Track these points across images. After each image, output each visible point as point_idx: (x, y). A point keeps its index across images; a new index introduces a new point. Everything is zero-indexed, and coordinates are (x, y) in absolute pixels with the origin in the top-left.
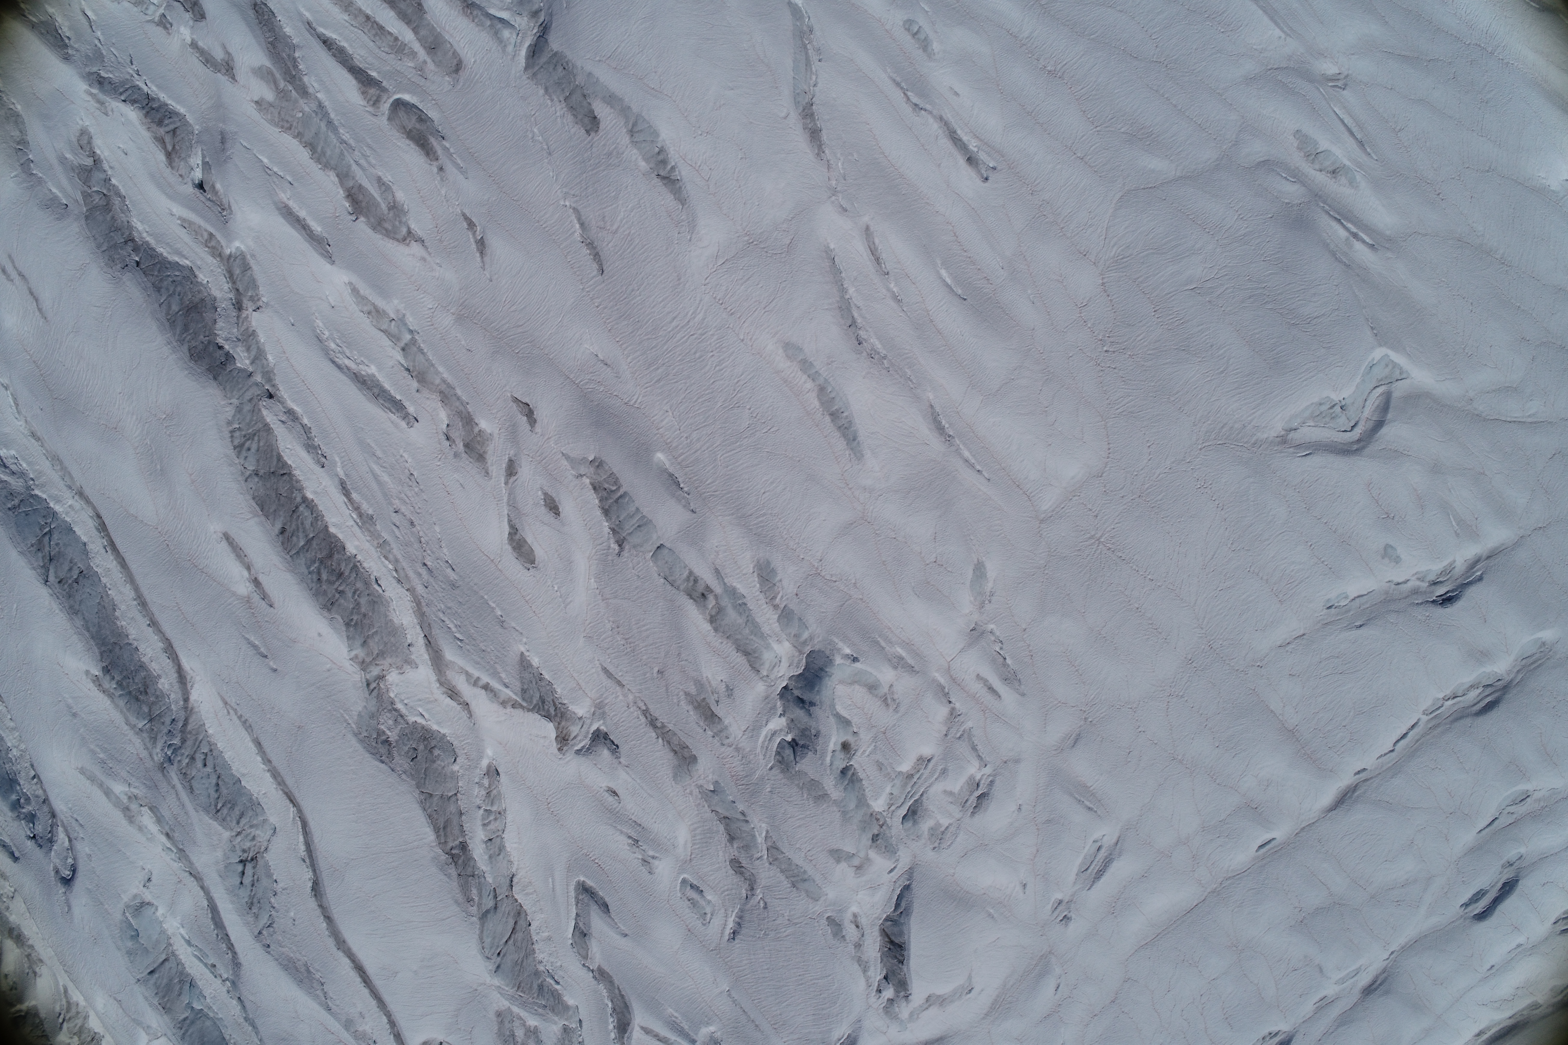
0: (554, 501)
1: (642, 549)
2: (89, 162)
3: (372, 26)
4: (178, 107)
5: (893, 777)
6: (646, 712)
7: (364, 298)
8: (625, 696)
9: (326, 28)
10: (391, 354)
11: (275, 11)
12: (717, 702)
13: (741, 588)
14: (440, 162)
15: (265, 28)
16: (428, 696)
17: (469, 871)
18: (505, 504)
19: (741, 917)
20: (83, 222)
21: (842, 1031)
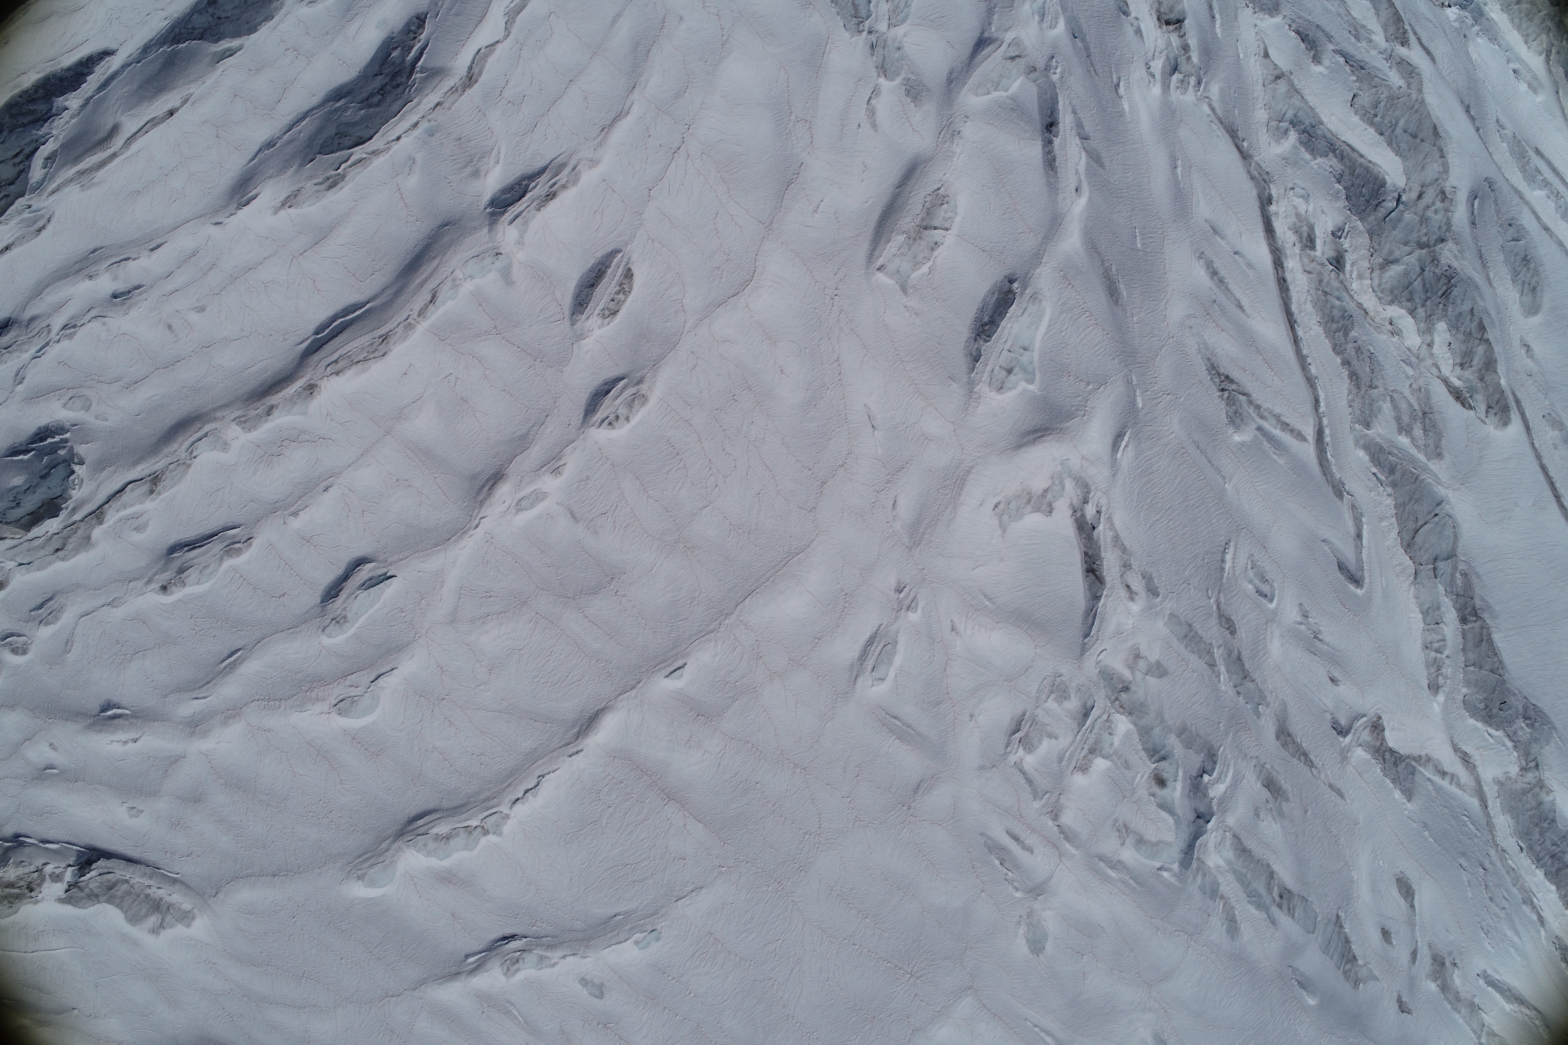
0: (1385, 940)
1: (1324, 922)
5: (1114, 757)
6: (1311, 765)
8: (1327, 776)
10: (1492, 1018)
12: (1268, 802)
13: (1253, 910)
16: (1485, 753)
17: (1461, 600)
18: (1418, 926)
19: (1223, 569)
21: (1126, 456)
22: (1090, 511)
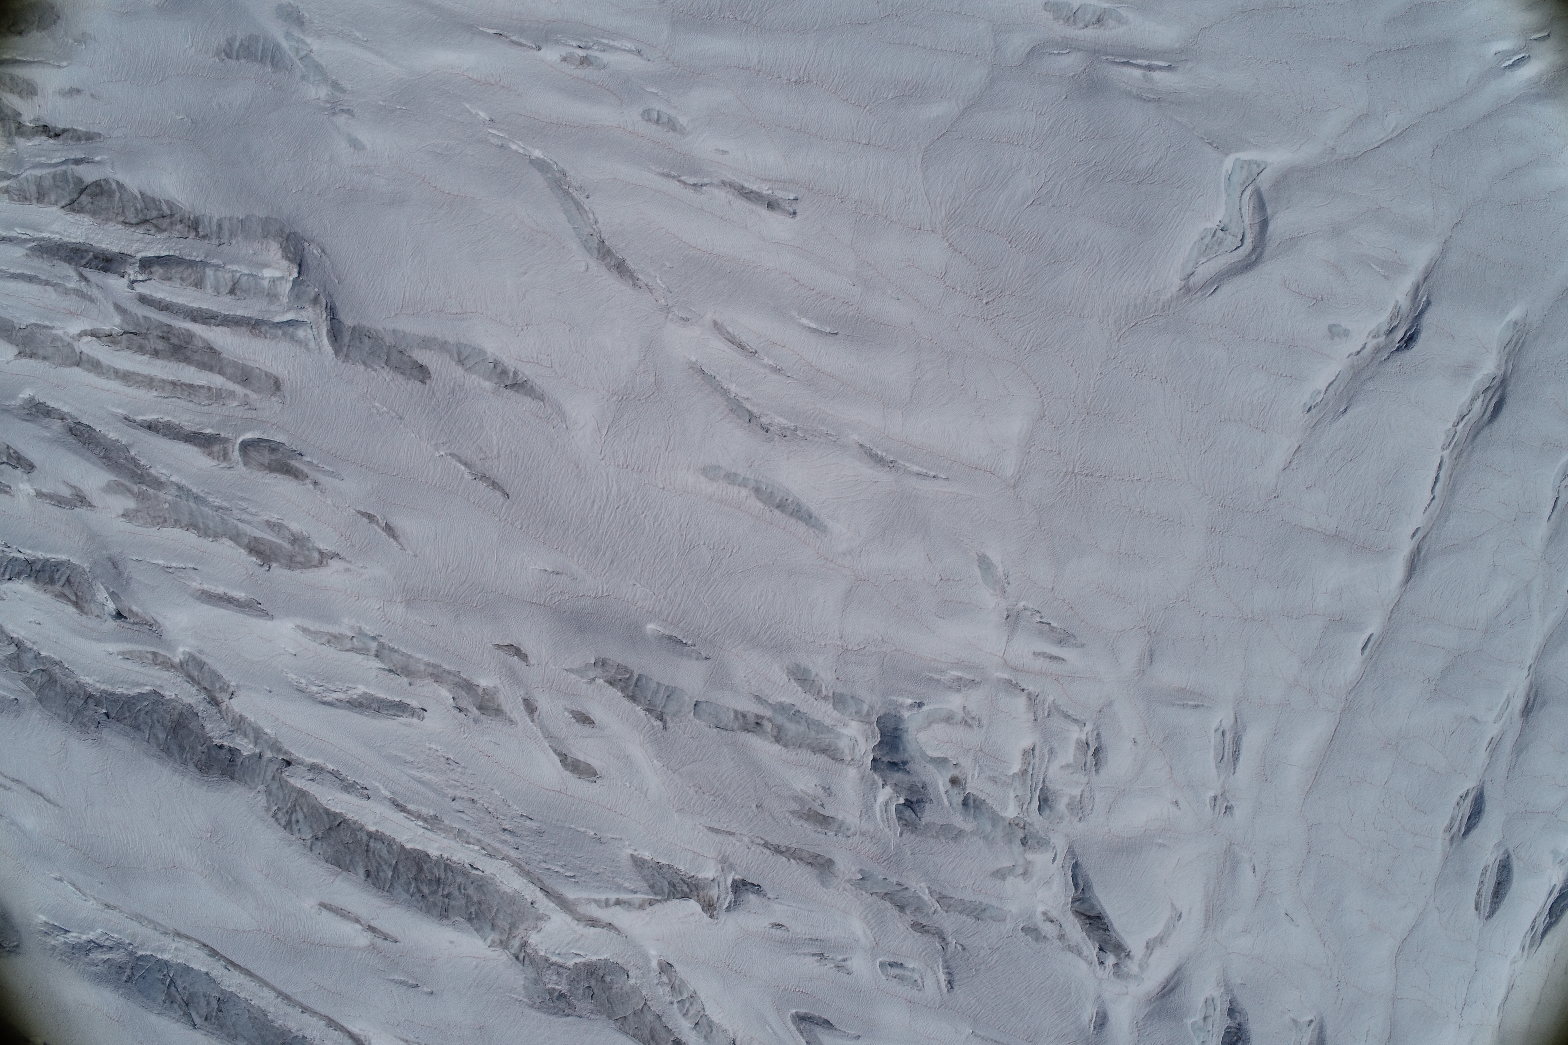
0: (583, 714)
1: (682, 714)
2: (13, 649)
3: (182, 389)
4: (59, 557)
5: (1010, 781)
6: (766, 845)
7: (317, 633)
8: (741, 841)
9: (143, 414)
10: (369, 666)
11: (91, 425)
12: (822, 805)
13: (786, 700)
14: (311, 478)
15: (91, 446)
16: (572, 936)
18: (542, 739)
19: (948, 967)
20: (39, 706)
21: (1088, 1014)
22: (1111, 960)
